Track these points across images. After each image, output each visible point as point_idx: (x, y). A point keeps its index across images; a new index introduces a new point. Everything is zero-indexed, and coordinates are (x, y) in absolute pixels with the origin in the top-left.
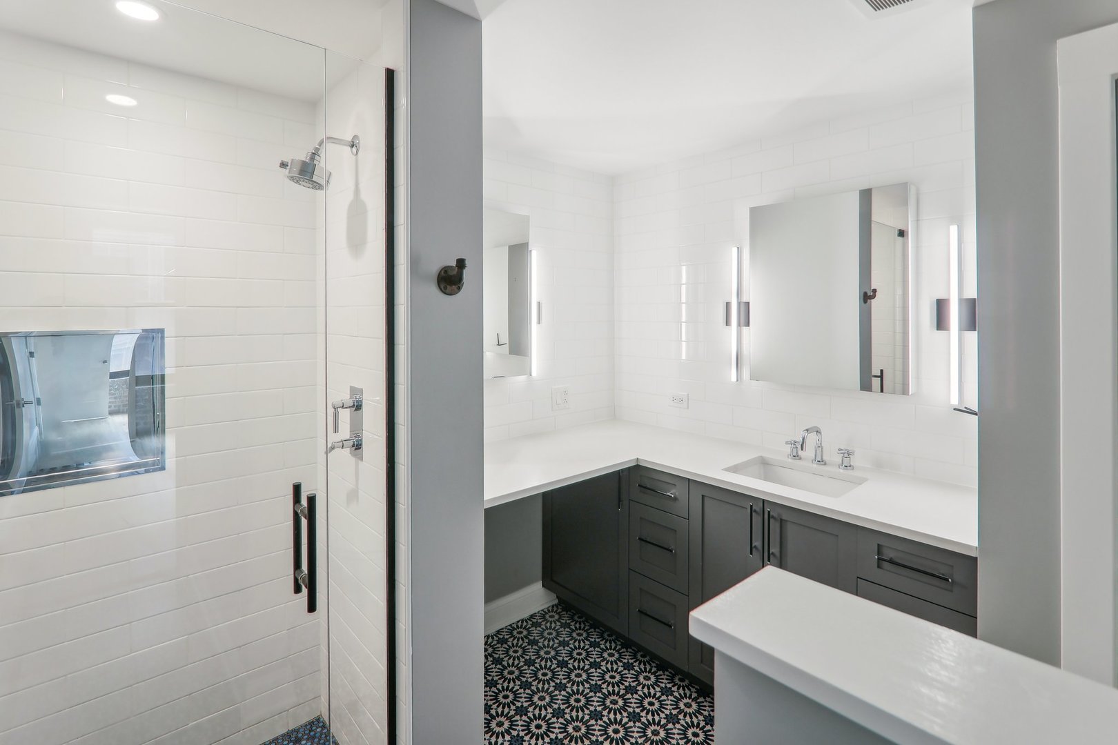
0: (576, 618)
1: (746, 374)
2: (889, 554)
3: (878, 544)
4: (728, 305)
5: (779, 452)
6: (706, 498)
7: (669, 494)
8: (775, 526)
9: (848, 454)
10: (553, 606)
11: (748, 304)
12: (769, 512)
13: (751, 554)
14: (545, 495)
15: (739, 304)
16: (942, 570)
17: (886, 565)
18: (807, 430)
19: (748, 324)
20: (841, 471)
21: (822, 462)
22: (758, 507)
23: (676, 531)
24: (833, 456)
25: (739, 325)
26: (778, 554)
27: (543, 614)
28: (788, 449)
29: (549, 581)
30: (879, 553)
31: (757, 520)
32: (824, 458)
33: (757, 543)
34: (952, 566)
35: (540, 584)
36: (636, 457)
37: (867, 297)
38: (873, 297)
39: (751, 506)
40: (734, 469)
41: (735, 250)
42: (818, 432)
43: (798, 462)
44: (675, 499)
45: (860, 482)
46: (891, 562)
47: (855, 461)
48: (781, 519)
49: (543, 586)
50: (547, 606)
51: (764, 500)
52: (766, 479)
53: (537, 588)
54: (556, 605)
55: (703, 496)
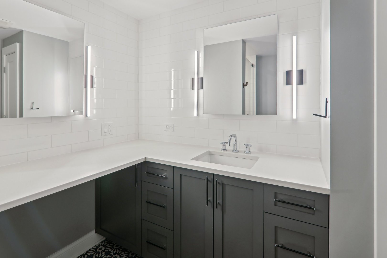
0: (115, 247)
1: (201, 112)
2: (280, 197)
3: (275, 192)
4: (193, 79)
5: (217, 148)
6: (182, 177)
7: (163, 176)
8: (220, 188)
9: (248, 146)
10: (102, 242)
11: (202, 79)
12: (217, 181)
13: (207, 205)
14: (96, 180)
15: (198, 78)
16: (309, 203)
17: (279, 203)
18: (231, 136)
19: (202, 88)
20: (246, 154)
21: (236, 151)
22: (210, 178)
23: (166, 196)
24: (241, 148)
25: (198, 89)
26: (221, 203)
27: (95, 249)
28: (221, 146)
29: (99, 230)
30: (275, 197)
31: (210, 185)
32: (238, 149)
33: (210, 198)
34: (315, 201)
35: (94, 231)
36: (145, 157)
37: (244, 85)
38: (246, 85)
39: (207, 178)
40: (197, 159)
41: (196, 52)
42: (235, 137)
43: (226, 152)
44: (166, 178)
45: (256, 159)
46: (283, 202)
47: (251, 149)
48: (223, 184)
49: (96, 232)
50: (98, 243)
51: (213, 174)
52: (211, 162)
53: (93, 233)
54: (104, 241)
55: (181, 175)
